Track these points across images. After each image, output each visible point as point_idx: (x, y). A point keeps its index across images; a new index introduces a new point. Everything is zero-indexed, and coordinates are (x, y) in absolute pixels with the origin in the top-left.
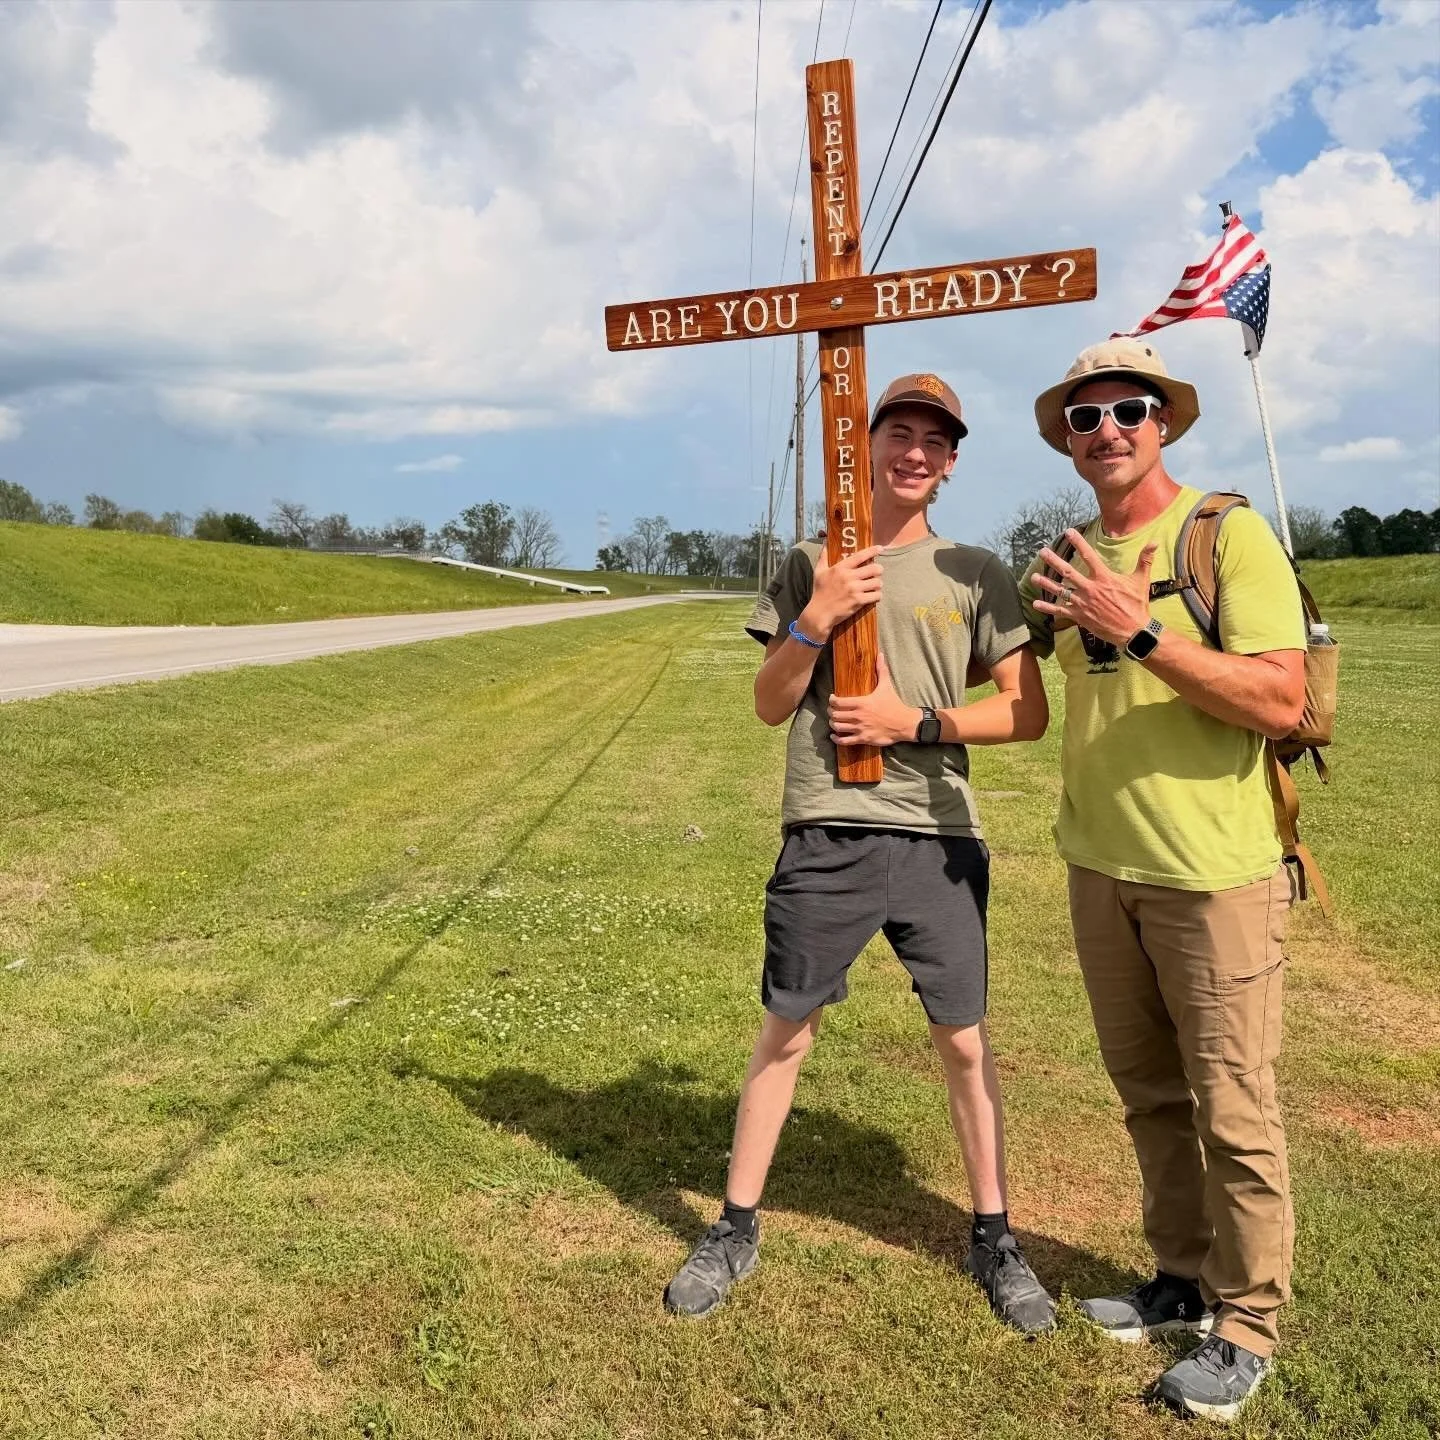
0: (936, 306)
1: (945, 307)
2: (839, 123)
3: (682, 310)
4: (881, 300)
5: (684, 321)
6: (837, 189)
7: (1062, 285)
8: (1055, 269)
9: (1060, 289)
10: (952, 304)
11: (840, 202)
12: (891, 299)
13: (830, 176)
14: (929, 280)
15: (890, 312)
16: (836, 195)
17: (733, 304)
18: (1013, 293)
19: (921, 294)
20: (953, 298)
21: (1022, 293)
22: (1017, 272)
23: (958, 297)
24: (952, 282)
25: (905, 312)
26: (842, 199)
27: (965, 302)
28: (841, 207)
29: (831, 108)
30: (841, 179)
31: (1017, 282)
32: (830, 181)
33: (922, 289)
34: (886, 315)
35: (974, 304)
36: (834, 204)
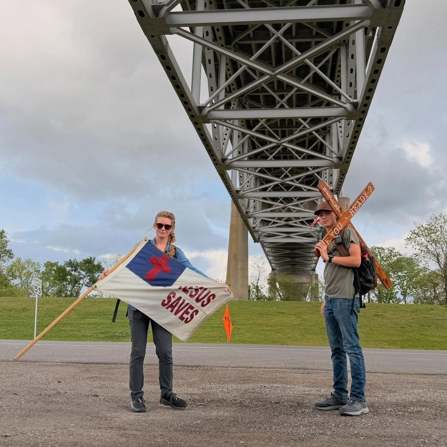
2: (328, 192)
3: (326, 241)
5: (327, 242)
8: (369, 189)
10: (360, 205)
14: (355, 204)
15: (353, 214)
16: (334, 203)
17: (332, 232)
19: (355, 207)
24: (358, 202)
29: (325, 190)
31: (365, 195)
32: (332, 201)
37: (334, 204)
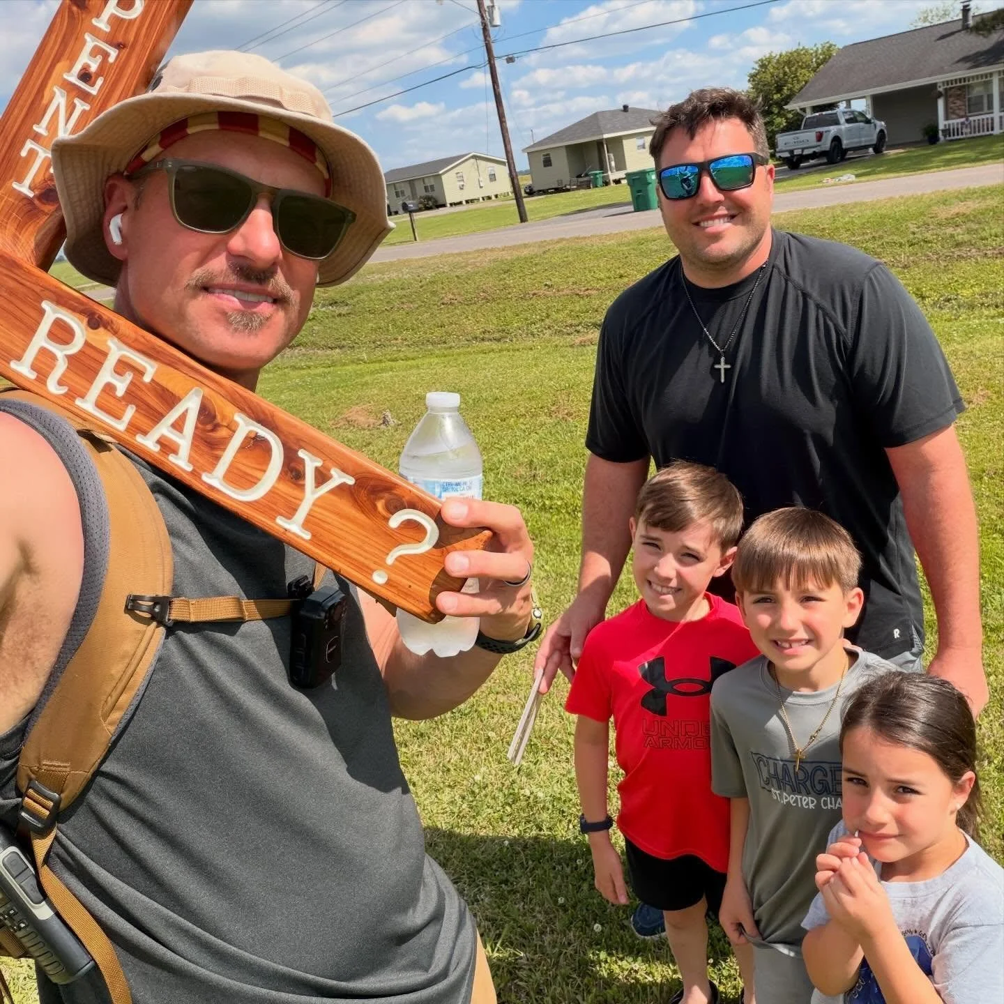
0: (134, 428)
1: (149, 443)
4: (41, 339)
6: (94, 67)
7: (390, 560)
8: (395, 521)
9: (381, 564)
11: (85, 96)
12: (60, 352)
13: (96, 32)
15: (42, 377)
16: (85, 76)
18: (291, 511)
19: (121, 387)
20: (173, 436)
21: (308, 524)
22: (322, 477)
23: (184, 442)
25: (73, 394)
26: (94, 91)
27: (191, 460)
28: (81, 106)
30: (113, 53)
31: (311, 493)
32: (90, 42)
33: (129, 377)
34: (32, 375)
35: (205, 478)
36: (70, 89)
37: (73, 78)
